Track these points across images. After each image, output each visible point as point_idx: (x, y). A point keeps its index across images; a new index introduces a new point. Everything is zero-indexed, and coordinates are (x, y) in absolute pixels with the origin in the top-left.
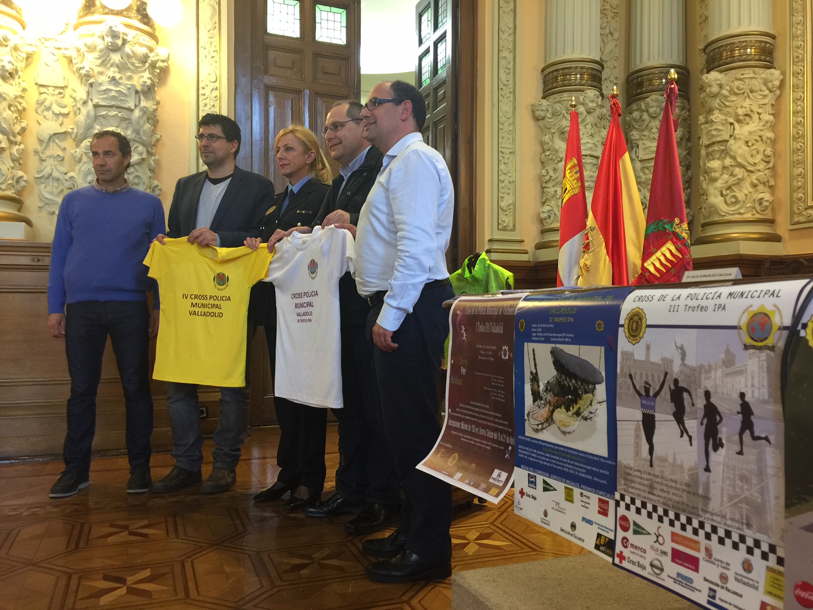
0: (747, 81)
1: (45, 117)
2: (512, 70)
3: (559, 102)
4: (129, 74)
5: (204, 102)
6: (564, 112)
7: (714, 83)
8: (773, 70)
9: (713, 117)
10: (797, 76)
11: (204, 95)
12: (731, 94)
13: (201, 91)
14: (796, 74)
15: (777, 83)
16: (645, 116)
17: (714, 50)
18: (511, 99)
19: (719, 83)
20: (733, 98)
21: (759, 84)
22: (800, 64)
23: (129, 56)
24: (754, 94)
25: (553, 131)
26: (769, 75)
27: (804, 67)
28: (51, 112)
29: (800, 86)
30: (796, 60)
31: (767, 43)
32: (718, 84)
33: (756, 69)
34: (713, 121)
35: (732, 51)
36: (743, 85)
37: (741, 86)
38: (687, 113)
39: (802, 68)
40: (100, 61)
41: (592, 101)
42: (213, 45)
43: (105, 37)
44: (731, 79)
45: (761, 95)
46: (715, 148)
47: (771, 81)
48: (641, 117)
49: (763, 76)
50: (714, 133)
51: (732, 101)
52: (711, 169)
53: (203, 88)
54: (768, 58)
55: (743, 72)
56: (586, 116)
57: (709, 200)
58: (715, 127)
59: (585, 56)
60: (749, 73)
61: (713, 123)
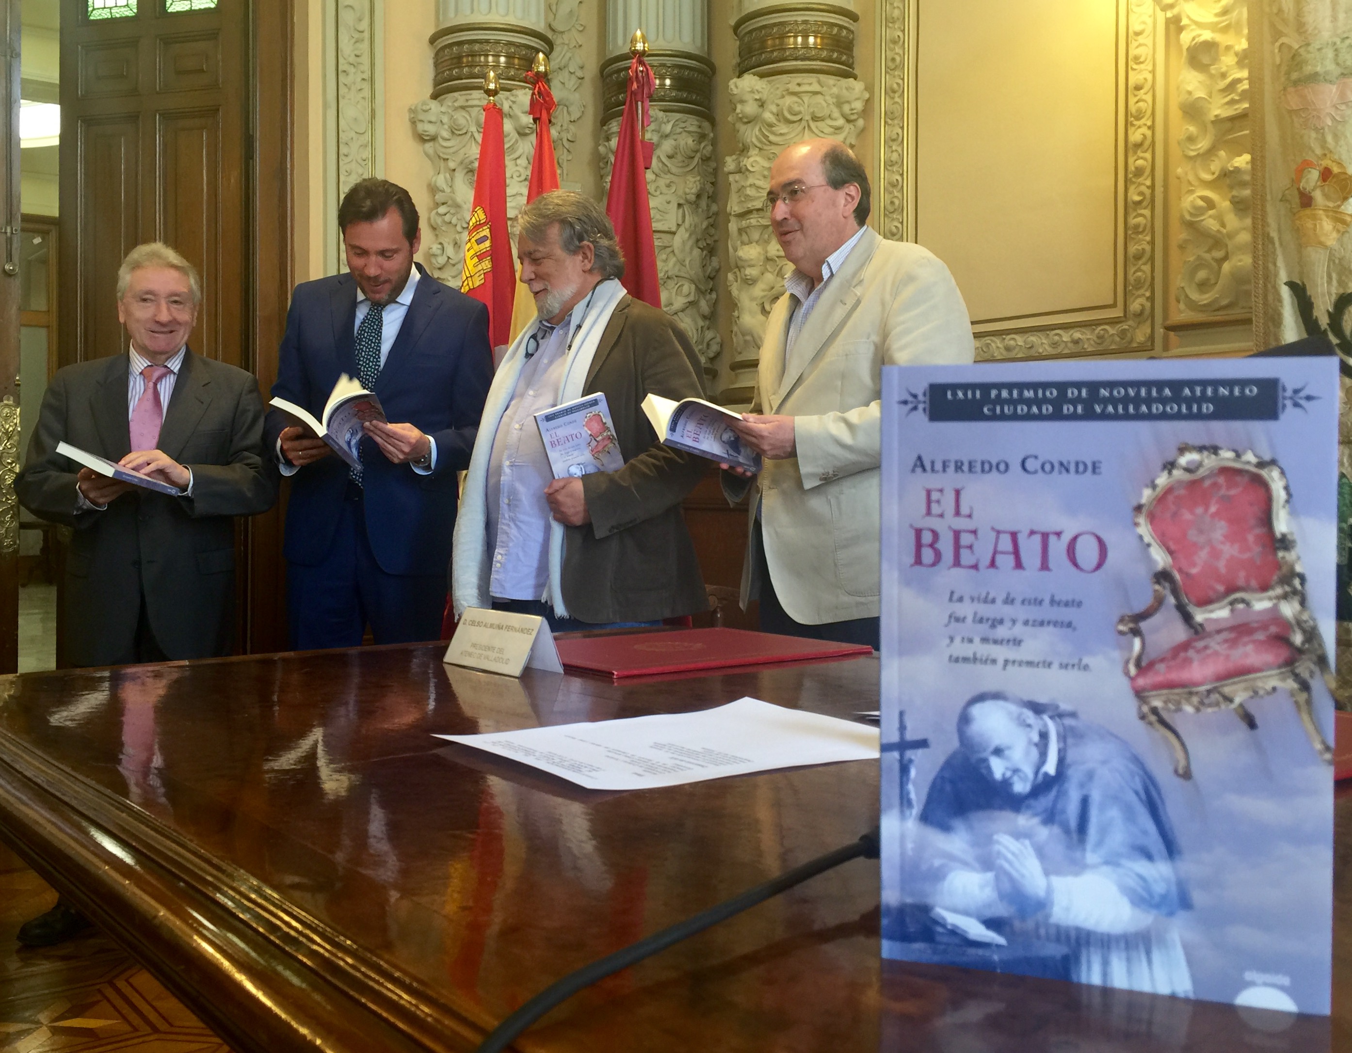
0: (806, 98)
2: (366, 34)
3: (463, 108)
6: (473, 129)
7: (747, 97)
8: (852, 80)
9: (747, 162)
10: (892, 95)
12: (779, 121)
14: (891, 92)
15: (858, 105)
17: (751, 32)
18: (365, 94)
19: (757, 97)
20: (783, 128)
21: (828, 105)
22: (896, 73)
24: (819, 124)
25: (452, 165)
26: (844, 91)
27: (903, 79)
29: (897, 114)
30: (890, 64)
31: (841, 27)
32: (756, 100)
33: (822, 77)
34: (747, 170)
35: (783, 37)
36: (799, 105)
37: (796, 108)
38: (710, 148)
39: (900, 82)
44: (779, 92)
45: (831, 126)
46: (752, 221)
47: (848, 102)
49: (835, 90)
50: (750, 192)
51: (781, 134)
52: (746, 261)
54: (844, 58)
55: (799, 80)
56: (517, 141)
57: (741, 320)
58: (751, 181)
59: (512, 19)
60: (811, 83)
61: (747, 173)
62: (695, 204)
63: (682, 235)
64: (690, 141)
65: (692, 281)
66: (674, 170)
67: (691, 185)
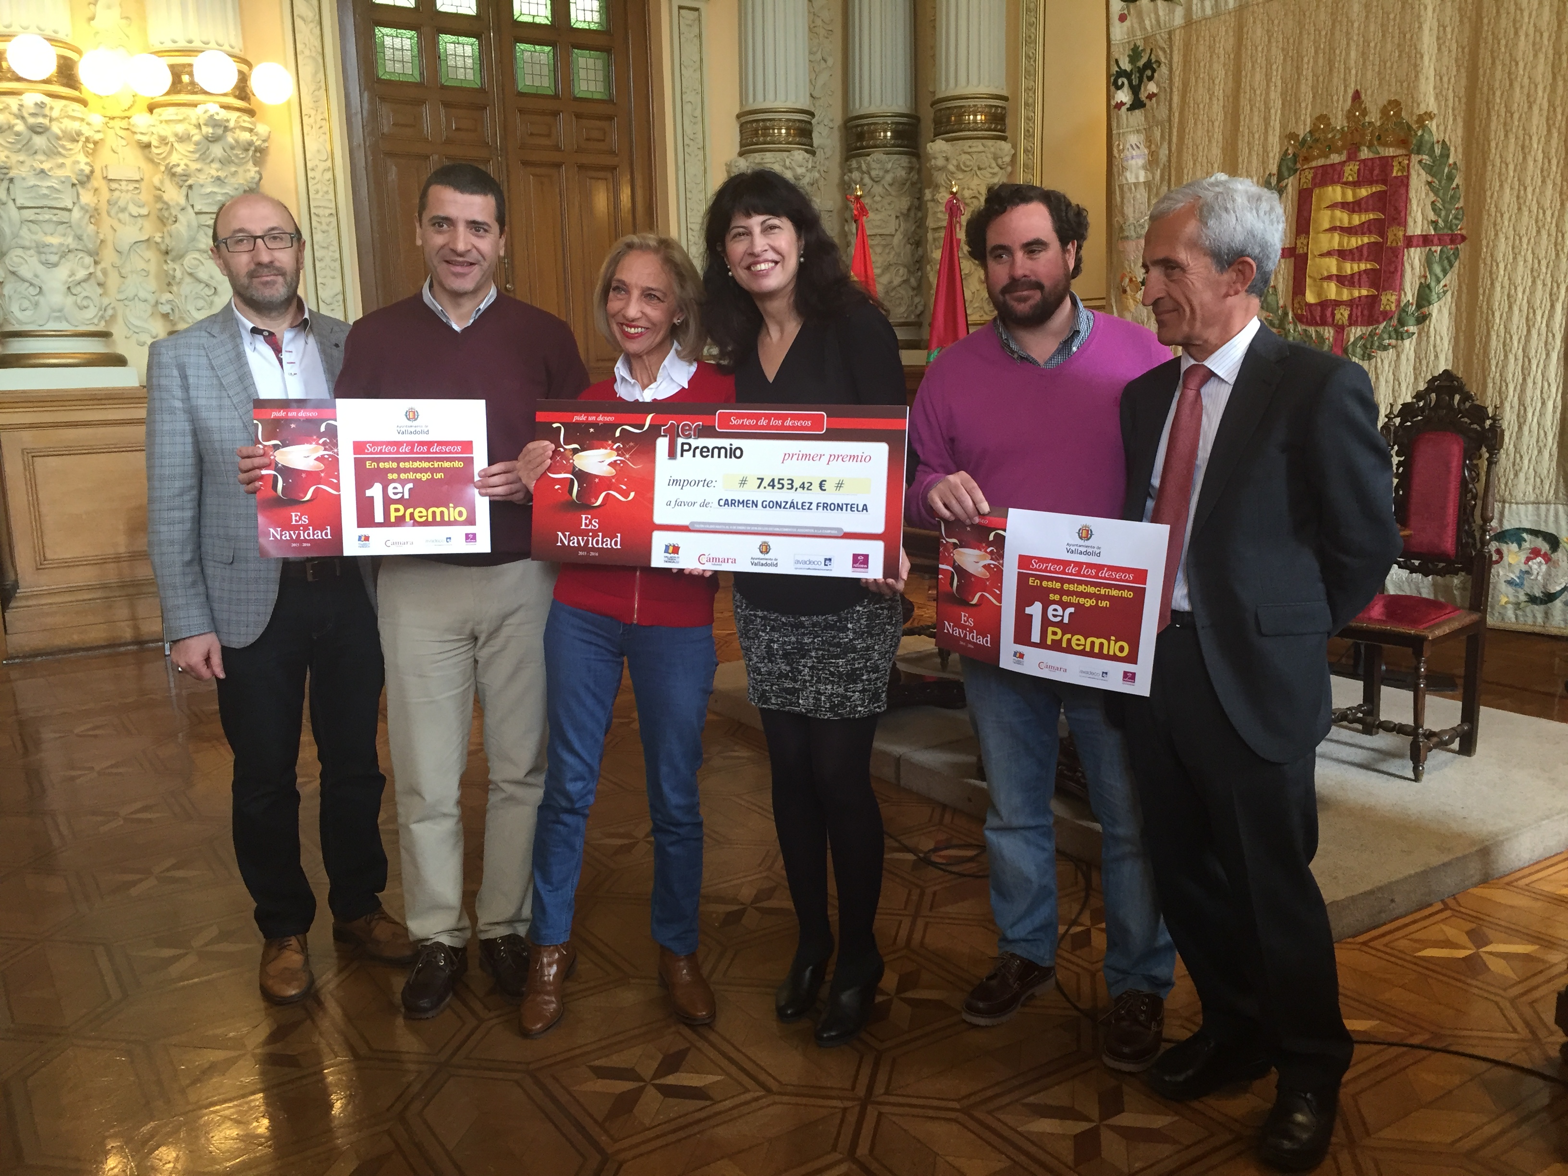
0: (975, 156)
1: (120, 221)
2: (700, 118)
4: (233, 169)
5: (315, 187)
7: (938, 155)
8: (1003, 142)
9: (936, 194)
10: (1027, 153)
11: (314, 178)
12: (958, 170)
13: (310, 174)
15: (1007, 159)
16: (867, 180)
17: (940, 111)
18: (701, 157)
19: (944, 154)
20: (960, 175)
21: (989, 159)
23: (232, 148)
24: (983, 172)
26: (998, 150)
28: (127, 215)
31: (997, 106)
32: (944, 156)
33: (985, 142)
34: (936, 200)
35: (961, 115)
36: (970, 160)
37: (968, 162)
38: (916, 177)
39: (1033, 145)
40: (197, 155)
41: (801, 166)
42: (320, 110)
43: (203, 127)
44: (957, 151)
45: (990, 173)
47: (1001, 157)
48: (862, 179)
49: (993, 149)
51: (959, 179)
53: (313, 170)
54: (999, 127)
55: (970, 144)
59: (790, 105)
60: (976, 146)
62: (906, 215)
63: (899, 237)
64: (903, 173)
65: (905, 266)
66: (893, 193)
67: (904, 203)
